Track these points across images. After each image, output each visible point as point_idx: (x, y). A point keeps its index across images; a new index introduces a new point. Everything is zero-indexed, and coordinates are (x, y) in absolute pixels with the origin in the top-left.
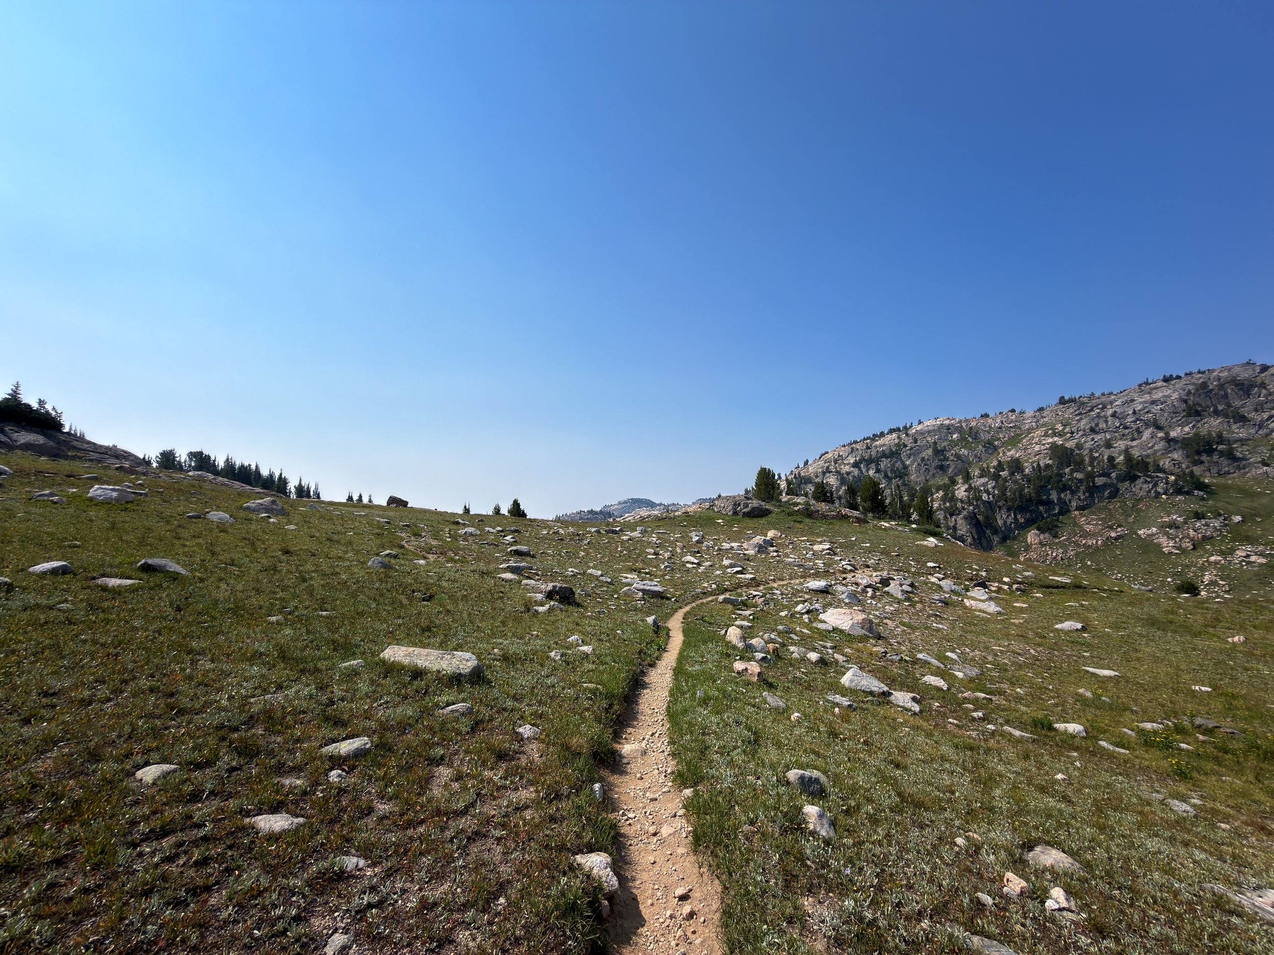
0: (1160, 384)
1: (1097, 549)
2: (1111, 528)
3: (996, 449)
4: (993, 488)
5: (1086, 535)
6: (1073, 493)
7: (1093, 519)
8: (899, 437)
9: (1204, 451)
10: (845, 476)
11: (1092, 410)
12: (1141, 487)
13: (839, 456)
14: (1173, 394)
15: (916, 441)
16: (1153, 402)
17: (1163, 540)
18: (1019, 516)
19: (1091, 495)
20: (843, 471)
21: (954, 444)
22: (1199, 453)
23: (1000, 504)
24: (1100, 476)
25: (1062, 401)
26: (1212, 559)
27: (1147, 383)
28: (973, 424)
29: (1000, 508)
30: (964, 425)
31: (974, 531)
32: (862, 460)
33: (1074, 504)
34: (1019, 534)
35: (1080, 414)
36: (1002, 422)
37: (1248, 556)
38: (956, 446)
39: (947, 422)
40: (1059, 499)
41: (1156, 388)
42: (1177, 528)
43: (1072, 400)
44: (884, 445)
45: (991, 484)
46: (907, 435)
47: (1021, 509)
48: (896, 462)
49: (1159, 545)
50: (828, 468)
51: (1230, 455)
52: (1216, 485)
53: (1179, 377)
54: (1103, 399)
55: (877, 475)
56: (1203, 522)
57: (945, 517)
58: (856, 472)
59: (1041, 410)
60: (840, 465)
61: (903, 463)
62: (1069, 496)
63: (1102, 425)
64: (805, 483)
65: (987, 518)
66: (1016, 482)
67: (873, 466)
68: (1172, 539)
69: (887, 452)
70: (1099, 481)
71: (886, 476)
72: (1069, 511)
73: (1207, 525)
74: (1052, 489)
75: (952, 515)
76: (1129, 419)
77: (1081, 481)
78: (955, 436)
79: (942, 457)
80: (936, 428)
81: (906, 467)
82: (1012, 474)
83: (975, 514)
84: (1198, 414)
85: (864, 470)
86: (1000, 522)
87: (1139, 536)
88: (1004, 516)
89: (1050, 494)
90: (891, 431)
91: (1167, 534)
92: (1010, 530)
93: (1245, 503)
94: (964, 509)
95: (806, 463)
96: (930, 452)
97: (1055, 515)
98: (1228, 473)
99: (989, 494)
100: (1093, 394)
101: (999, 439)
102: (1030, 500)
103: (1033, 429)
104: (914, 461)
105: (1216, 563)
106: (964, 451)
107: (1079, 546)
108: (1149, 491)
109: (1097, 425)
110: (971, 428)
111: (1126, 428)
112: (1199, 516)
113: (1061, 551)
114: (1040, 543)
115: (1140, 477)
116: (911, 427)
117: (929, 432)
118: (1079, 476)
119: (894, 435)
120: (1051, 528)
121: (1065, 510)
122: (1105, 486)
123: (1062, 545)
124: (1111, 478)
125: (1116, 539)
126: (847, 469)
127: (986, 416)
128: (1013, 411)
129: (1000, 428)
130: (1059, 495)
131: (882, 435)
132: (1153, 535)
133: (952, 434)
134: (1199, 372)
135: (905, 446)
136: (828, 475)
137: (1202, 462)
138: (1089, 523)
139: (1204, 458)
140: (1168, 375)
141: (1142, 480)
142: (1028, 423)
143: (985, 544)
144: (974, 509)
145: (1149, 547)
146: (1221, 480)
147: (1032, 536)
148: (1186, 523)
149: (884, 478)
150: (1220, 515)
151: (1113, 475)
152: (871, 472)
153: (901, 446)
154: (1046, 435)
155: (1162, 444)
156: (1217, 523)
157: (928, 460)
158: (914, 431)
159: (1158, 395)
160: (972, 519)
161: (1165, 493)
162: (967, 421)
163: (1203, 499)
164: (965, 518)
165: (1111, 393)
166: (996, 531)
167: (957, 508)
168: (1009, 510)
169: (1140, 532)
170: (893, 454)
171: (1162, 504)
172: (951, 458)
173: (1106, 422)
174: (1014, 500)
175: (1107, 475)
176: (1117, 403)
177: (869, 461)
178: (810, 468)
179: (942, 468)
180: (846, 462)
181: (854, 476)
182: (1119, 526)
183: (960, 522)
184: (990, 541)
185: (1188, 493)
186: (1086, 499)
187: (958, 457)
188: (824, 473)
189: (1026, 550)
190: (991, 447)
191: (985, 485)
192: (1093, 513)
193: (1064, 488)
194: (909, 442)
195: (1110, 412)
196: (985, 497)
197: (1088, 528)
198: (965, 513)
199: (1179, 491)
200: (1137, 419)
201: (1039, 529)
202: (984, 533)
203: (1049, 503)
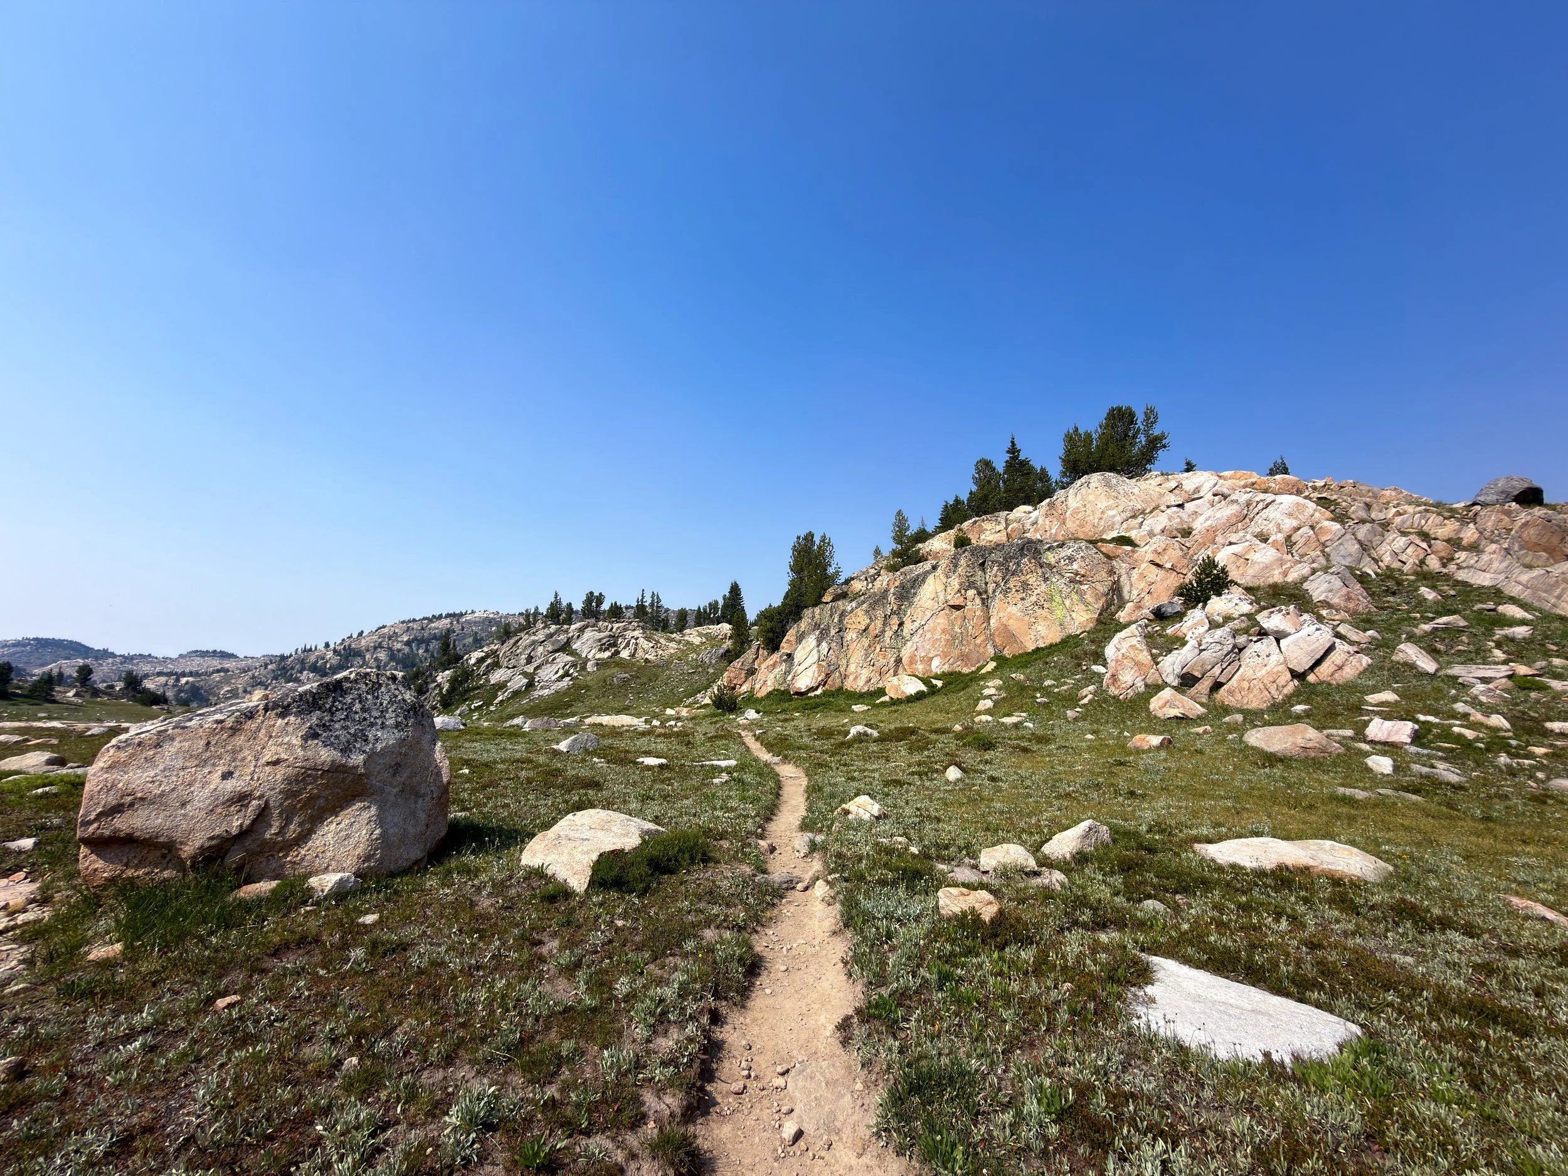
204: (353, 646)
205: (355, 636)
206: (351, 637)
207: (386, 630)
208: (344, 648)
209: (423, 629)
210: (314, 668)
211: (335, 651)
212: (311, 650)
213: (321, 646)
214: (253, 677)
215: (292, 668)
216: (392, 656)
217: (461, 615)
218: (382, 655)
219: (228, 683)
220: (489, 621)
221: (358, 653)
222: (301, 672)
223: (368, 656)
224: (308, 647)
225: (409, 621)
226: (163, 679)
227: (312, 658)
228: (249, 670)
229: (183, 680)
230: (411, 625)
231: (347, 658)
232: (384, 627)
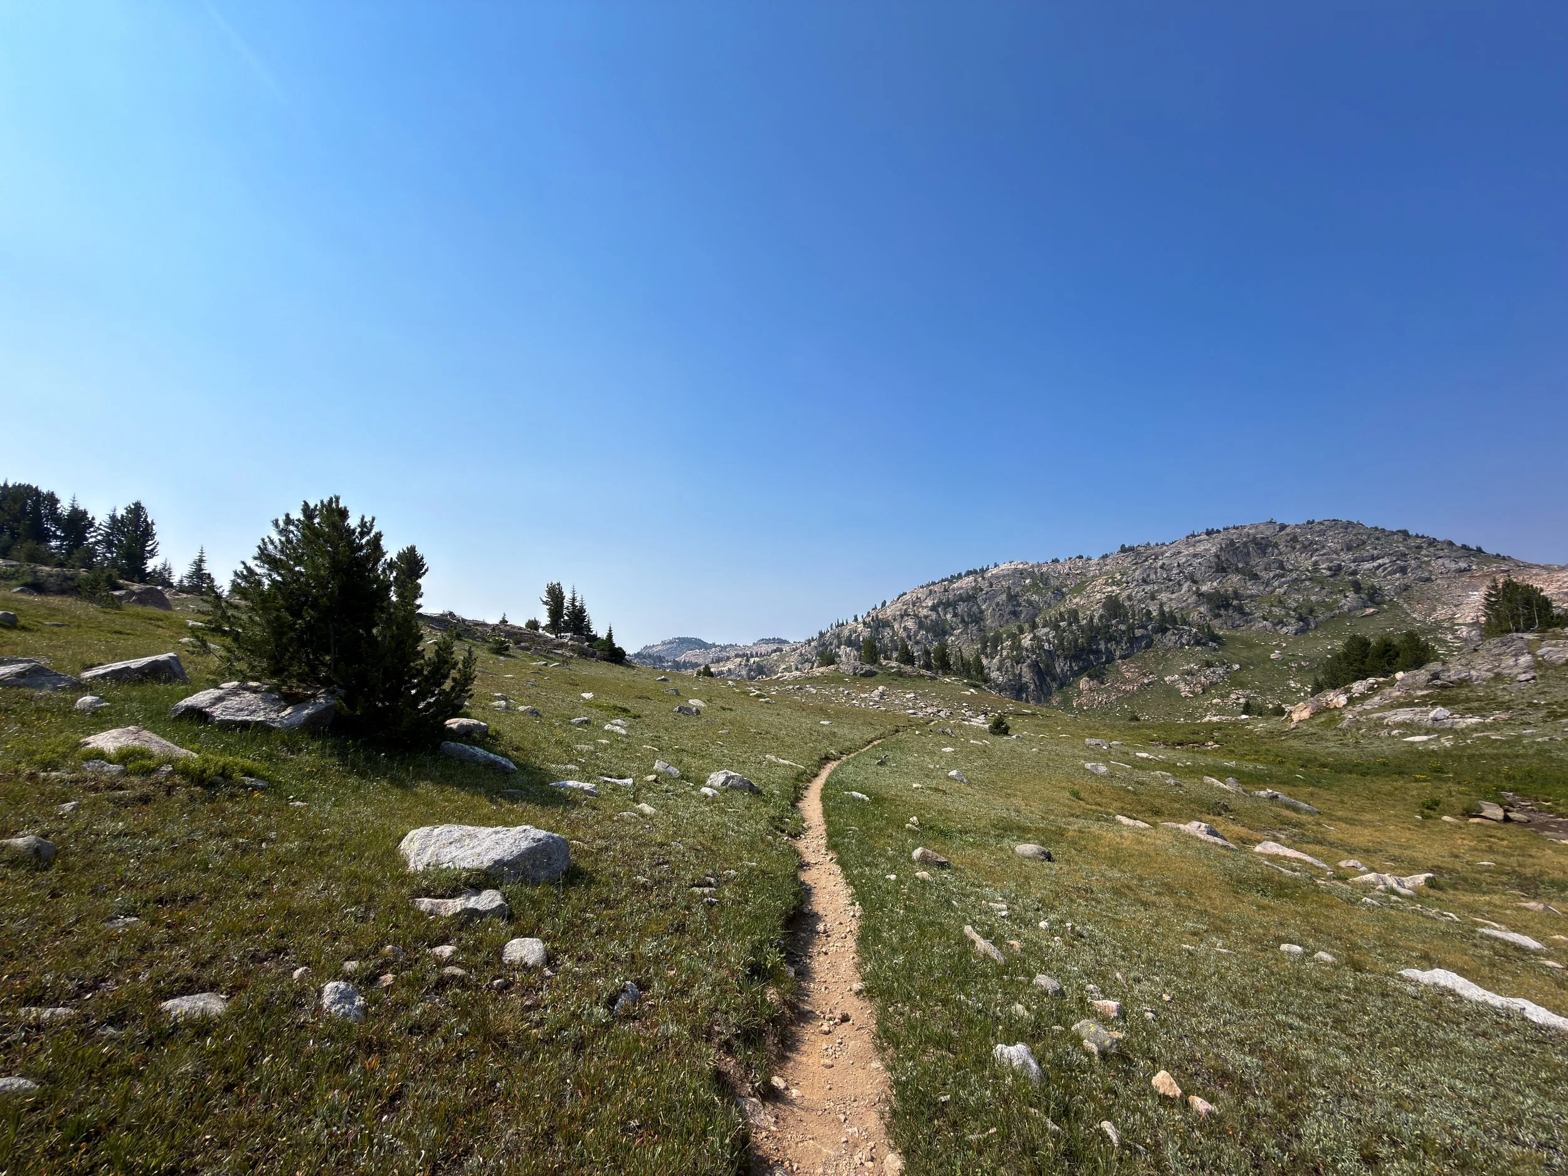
0: (1204, 537)
1: (1133, 694)
2: (1145, 674)
3: (1063, 595)
4: (1054, 637)
5: (1126, 681)
6: (1118, 643)
7: (1131, 667)
8: (975, 580)
9: (1223, 606)
10: (923, 619)
11: (1146, 560)
12: (1170, 638)
13: (917, 598)
14: (1210, 547)
15: (991, 585)
16: (1195, 556)
17: (1182, 686)
18: (1073, 665)
19: (1132, 646)
20: (921, 615)
21: (1026, 589)
22: (1219, 607)
23: (1058, 653)
24: (1138, 628)
25: (1123, 549)
26: (1214, 701)
27: (1194, 536)
28: (1045, 569)
29: (1058, 656)
30: (1036, 570)
31: (1036, 679)
32: (940, 603)
33: (1118, 653)
34: (1073, 680)
35: (1136, 564)
36: (1070, 568)
37: (1238, 698)
38: (1028, 591)
39: (1021, 566)
40: (1107, 648)
41: (1200, 541)
42: (1193, 675)
43: (1132, 549)
44: (962, 588)
45: (1052, 634)
46: (983, 578)
47: (1075, 658)
48: (973, 606)
49: (1178, 691)
50: (906, 610)
51: (1240, 610)
52: (1225, 636)
53: (1218, 532)
54: (1157, 550)
55: (954, 619)
56: (1212, 669)
57: (1012, 666)
58: (934, 616)
59: (1105, 557)
60: (918, 608)
61: (979, 607)
62: (1114, 647)
63: (1153, 576)
64: (883, 627)
65: (1047, 666)
66: (1072, 632)
67: (950, 609)
68: (1188, 685)
69: (964, 595)
70: (1138, 633)
71: (963, 621)
72: (1114, 660)
73: (1214, 672)
74: (1101, 639)
75: (1018, 663)
76: (1175, 572)
77: (1124, 632)
78: (1027, 581)
79: (1015, 603)
80: (1010, 572)
81: (982, 612)
82: (1070, 624)
83: (1037, 662)
84: (1224, 570)
85: (941, 614)
86: (1058, 670)
87: (1165, 682)
88: (1062, 664)
89: (1099, 644)
90: (969, 573)
91: (1185, 680)
92: (1065, 676)
93: (1245, 654)
94: (1028, 657)
95: (884, 604)
96: (1004, 597)
97: (1102, 663)
98: (1239, 626)
99: (1050, 643)
100: (1148, 544)
101: (1066, 586)
102: (1082, 650)
103: (1097, 577)
104: (990, 605)
105: (1217, 704)
106: (1035, 597)
107: (1119, 691)
108: (1176, 643)
109: (1148, 576)
110: (1042, 574)
111: (1170, 580)
112: (1209, 665)
113: (1105, 696)
114: (1090, 689)
115: (1169, 629)
116: (987, 569)
117: (1004, 576)
118: (1123, 627)
119: (971, 578)
120: (1098, 676)
121: (1110, 660)
122: (1142, 636)
123: (1106, 690)
124: (1147, 630)
125: (1148, 685)
126: (925, 612)
127: (1056, 561)
128: (1081, 557)
129: (1068, 574)
130: (1106, 644)
131: (960, 576)
132: (1175, 681)
133: (1025, 579)
134: (1234, 528)
135: (982, 590)
136: (906, 618)
137: (1221, 616)
138: (1128, 670)
139: (1222, 612)
140: (1210, 529)
141: (1171, 632)
142: (1093, 571)
143: (1045, 691)
144: (1037, 657)
145: (1171, 691)
146: (1233, 633)
147: (1084, 683)
148: (1199, 671)
149: (961, 622)
150: (1224, 664)
151: (1150, 627)
152: (949, 616)
153: (978, 589)
154: (1106, 584)
155: (1194, 597)
156: (1220, 671)
157: (1003, 605)
158: (990, 575)
159: (1200, 548)
160: (1034, 666)
161: (1188, 645)
162: (1039, 565)
163: (1215, 650)
164: (1029, 666)
165: (1163, 544)
166: (1054, 679)
167: (1022, 657)
168: (1066, 658)
169: (1166, 679)
170: (970, 598)
171: (1185, 653)
172: (1024, 604)
173: (1156, 573)
174: (1069, 649)
175: (1144, 627)
176: (1167, 555)
177: (947, 605)
178: (888, 610)
179: (1015, 614)
180: (924, 605)
181: (932, 620)
182: (1151, 673)
183: (1024, 670)
184: (1049, 688)
185: (1205, 644)
186: (1127, 649)
187: (1030, 602)
188: (902, 616)
189: (1078, 696)
190: (1059, 594)
191: (1047, 634)
192: (1132, 662)
193: (1111, 639)
194: (984, 585)
195: (1160, 563)
196: (1046, 646)
197: (1128, 675)
198: (1029, 661)
199: (1198, 643)
200: (1181, 572)
201: (1089, 676)
202: (1045, 680)
203: (1098, 652)
204: (880, 617)
205: (879, 607)
206: (876, 607)
207: (907, 597)
208: (872, 620)
209: (946, 590)
210: (850, 643)
211: (864, 623)
212: (843, 625)
213: (851, 620)
214: (801, 655)
215: (831, 644)
216: (921, 625)
217: (983, 571)
218: (910, 624)
219: (784, 661)
220: (1021, 574)
221: (886, 624)
223: (896, 626)
224: (840, 622)
226: (739, 660)
227: (846, 633)
228: (797, 648)
229: (752, 660)
230: (931, 588)
231: (877, 630)
232: (905, 594)
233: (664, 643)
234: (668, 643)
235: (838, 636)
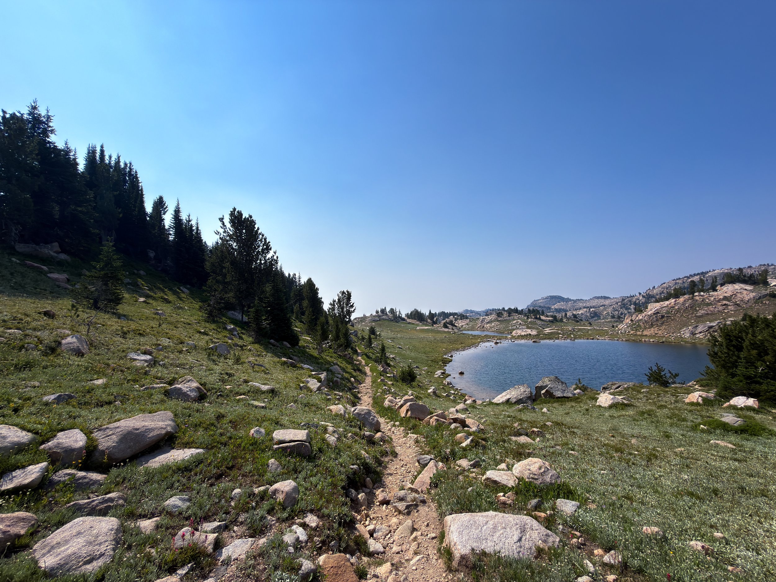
204: (650, 293)
205: (651, 289)
206: (650, 289)
207: (665, 285)
208: (647, 295)
209: (684, 283)
211: (643, 296)
212: (633, 296)
213: (637, 294)
214: (613, 308)
219: (606, 310)
222: (631, 306)
224: (632, 295)
225: (677, 279)
226: (585, 309)
227: (634, 300)
229: (591, 310)
230: (677, 281)
231: (648, 299)
232: (664, 283)
233: (543, 299)
234: (546, 298)
235: (630, 301)
